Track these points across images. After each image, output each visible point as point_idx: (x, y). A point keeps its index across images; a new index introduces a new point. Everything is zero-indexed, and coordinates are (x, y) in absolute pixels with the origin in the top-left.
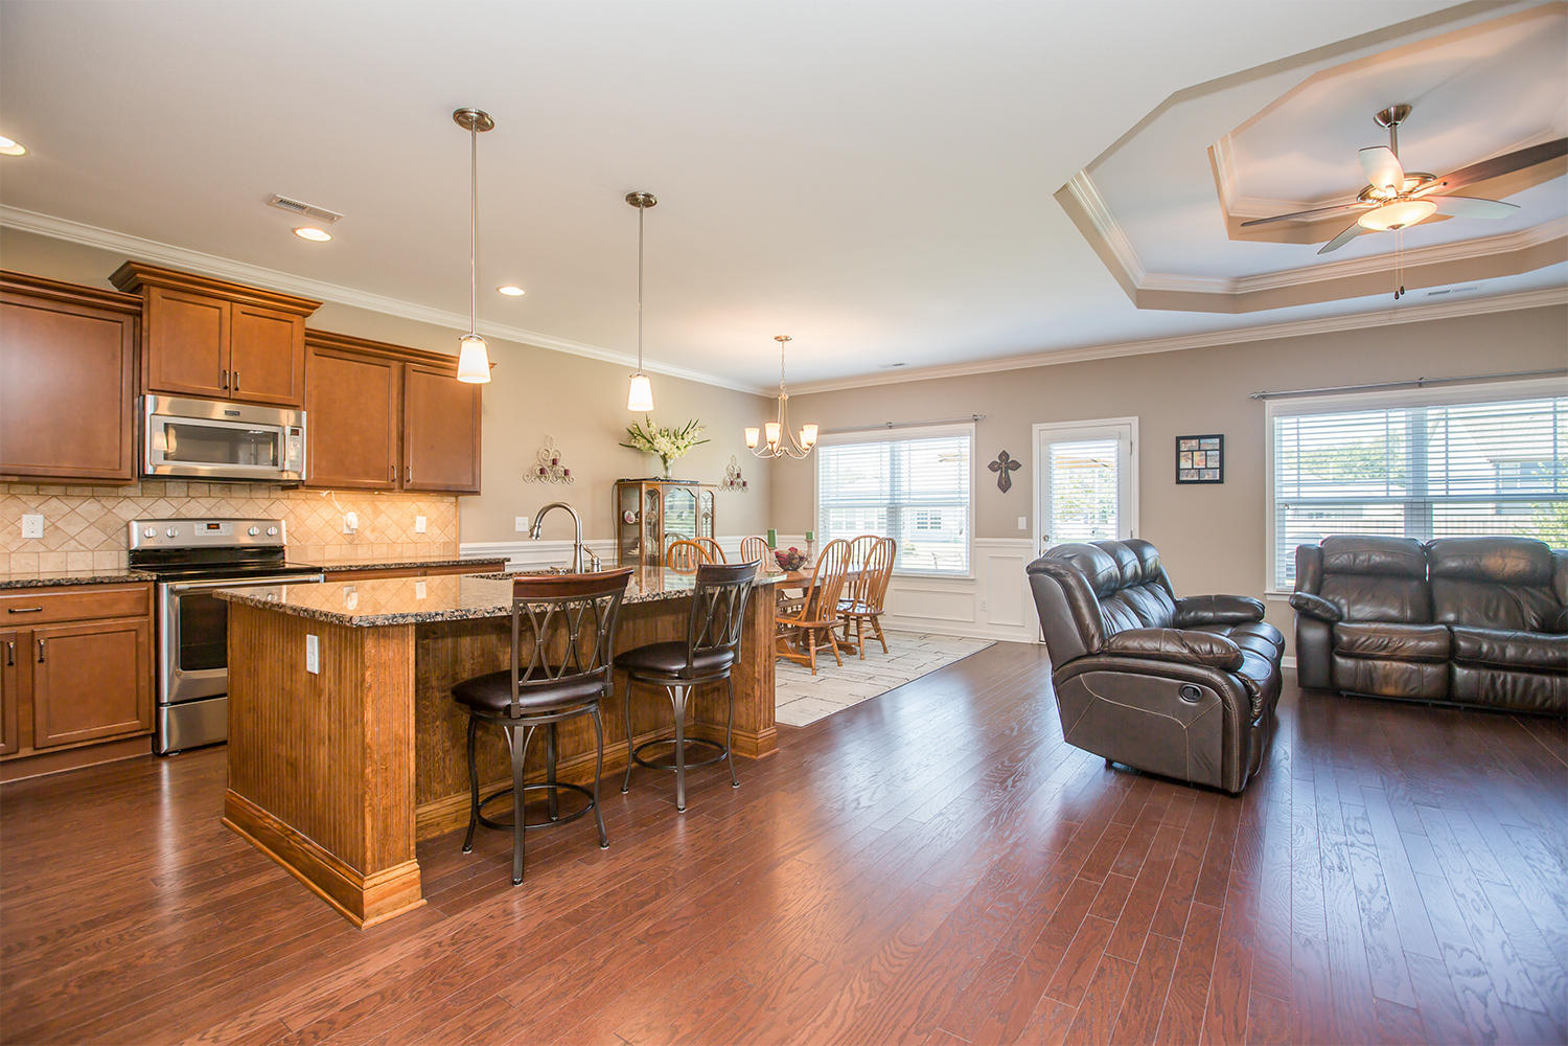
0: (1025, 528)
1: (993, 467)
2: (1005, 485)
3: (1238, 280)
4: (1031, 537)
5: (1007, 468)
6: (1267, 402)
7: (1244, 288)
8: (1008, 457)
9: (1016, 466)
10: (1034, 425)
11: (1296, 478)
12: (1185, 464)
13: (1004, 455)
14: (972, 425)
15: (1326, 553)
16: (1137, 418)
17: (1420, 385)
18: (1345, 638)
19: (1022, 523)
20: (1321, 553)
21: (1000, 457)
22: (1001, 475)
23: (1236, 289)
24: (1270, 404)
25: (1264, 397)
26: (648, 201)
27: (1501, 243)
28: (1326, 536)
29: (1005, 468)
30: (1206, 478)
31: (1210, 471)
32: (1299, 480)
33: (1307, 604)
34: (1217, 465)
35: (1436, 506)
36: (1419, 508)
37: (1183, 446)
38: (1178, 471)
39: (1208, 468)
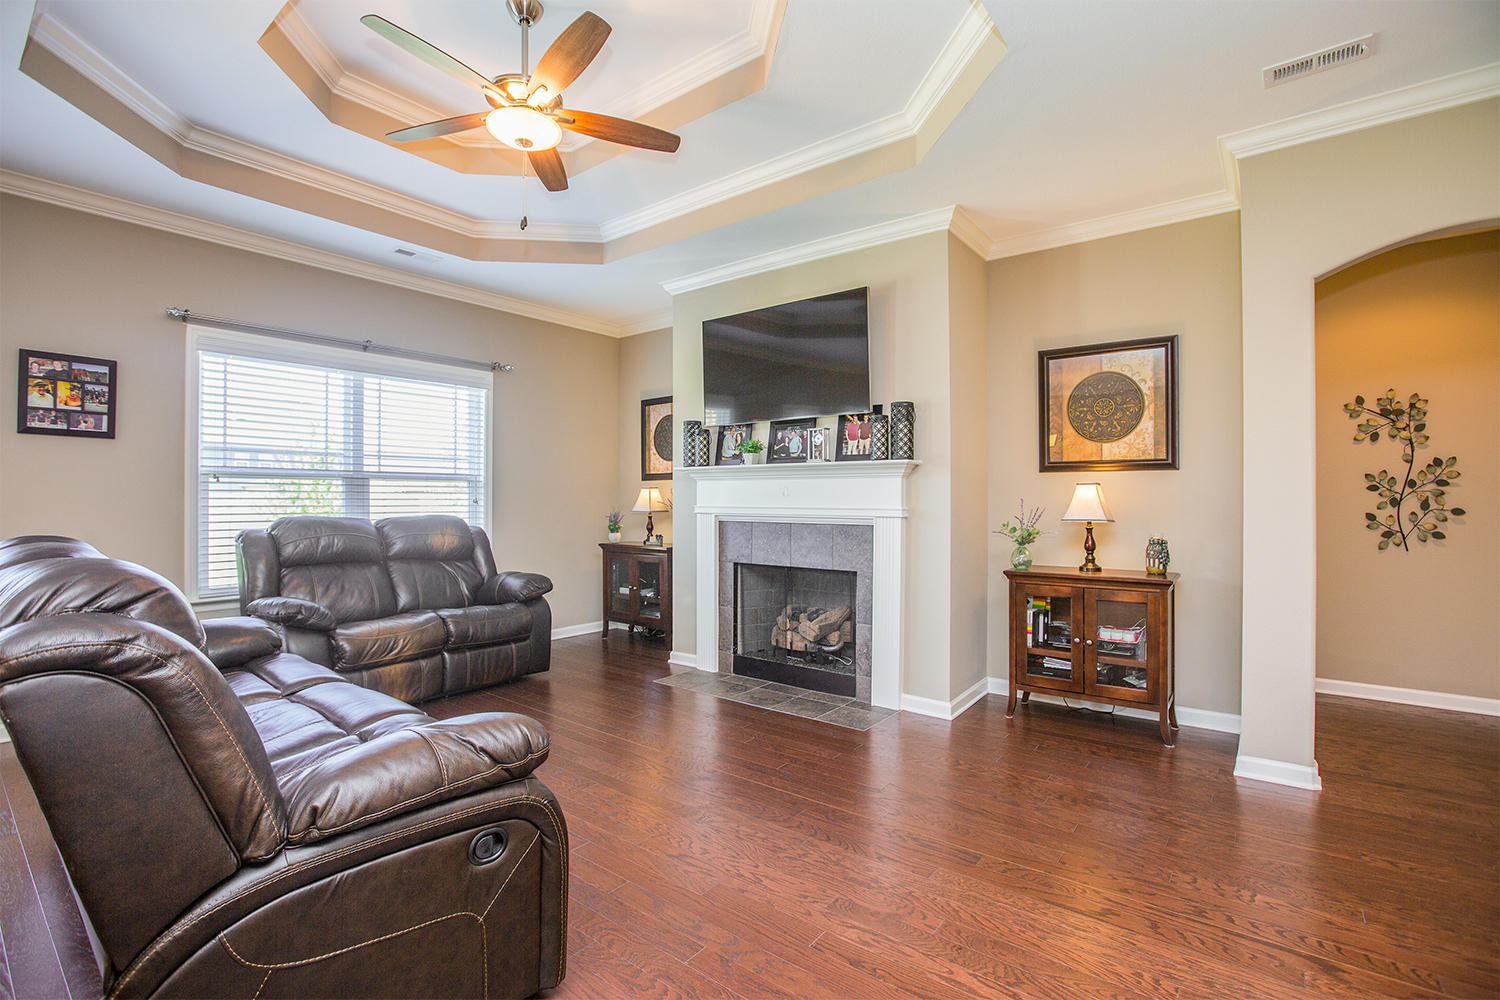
3: (193, 125)
6: (190, 327)
7: (196, 142)
11: (221, 439)
12: (35, 399)
15: (282, 541)
17: (365, 348)
18: (347, 646)
20: (274, 542)
23: (184, 137)
24: (193, 331)
25: (184, 319)
27: (440, 216)
28: (275, 519)
30: (83, 427)
31: (91, 420)
32: (225, 442)
33: (300, 612)
34: (104, 408)
35: (372, 482)
36: (357, 484)
37: (35, 368)
38: (23, 409)
39: (84, 412)
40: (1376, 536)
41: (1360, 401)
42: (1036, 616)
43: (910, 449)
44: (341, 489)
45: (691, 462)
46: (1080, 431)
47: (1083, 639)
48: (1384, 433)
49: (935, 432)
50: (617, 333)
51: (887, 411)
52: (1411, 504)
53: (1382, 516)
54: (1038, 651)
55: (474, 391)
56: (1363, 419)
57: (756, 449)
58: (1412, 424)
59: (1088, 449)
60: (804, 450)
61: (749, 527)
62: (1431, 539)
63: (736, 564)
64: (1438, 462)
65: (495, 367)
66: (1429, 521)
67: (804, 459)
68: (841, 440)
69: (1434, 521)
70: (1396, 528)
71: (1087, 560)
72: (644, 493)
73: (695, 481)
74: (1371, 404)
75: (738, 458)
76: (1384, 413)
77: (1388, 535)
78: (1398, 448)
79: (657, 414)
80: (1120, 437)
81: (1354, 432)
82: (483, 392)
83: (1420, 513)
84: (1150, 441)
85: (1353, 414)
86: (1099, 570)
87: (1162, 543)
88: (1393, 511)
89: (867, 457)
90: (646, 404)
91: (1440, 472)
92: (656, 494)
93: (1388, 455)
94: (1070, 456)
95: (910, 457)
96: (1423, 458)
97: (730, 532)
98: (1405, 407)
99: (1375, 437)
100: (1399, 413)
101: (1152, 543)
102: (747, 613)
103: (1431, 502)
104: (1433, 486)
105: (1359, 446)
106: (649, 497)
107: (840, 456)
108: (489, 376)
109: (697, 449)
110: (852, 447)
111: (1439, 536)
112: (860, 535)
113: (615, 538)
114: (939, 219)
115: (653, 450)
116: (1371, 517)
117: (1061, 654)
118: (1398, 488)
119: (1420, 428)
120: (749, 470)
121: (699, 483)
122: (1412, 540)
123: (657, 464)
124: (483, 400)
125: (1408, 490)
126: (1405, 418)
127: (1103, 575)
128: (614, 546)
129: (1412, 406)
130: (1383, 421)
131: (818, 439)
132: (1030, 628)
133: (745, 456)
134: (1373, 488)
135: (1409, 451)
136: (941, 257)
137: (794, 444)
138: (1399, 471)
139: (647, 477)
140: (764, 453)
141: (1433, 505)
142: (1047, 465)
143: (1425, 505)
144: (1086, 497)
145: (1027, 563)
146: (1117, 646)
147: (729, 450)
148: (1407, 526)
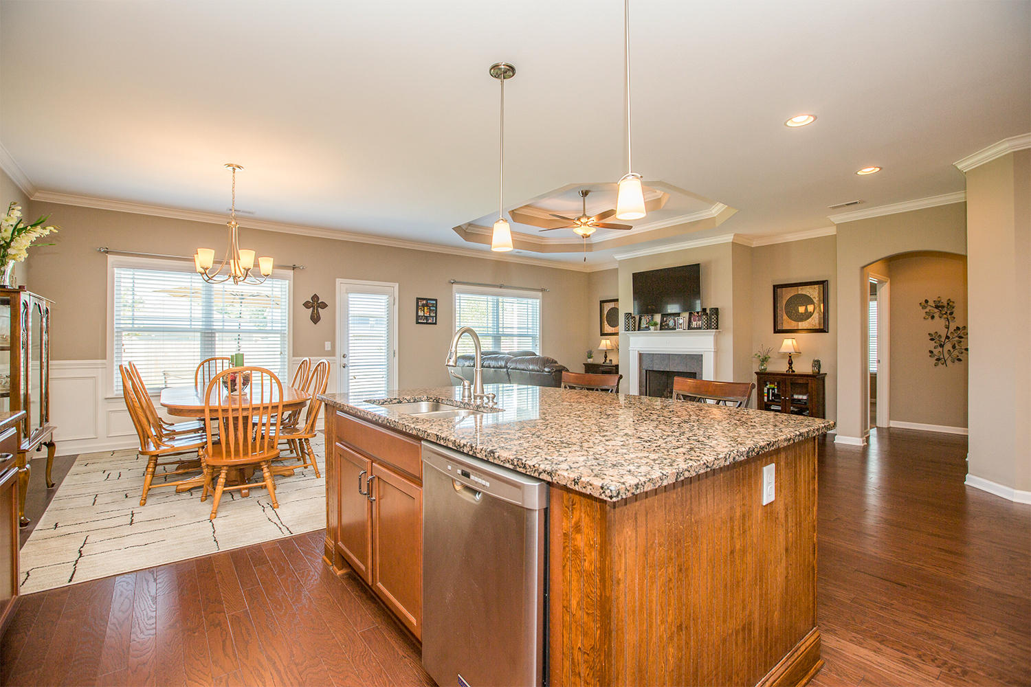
0: (329, 349)
1: (306, 305)
2: (315, 319)
4: (334, 355)
5: (318, 307)
6: (454, 285)
8: (318, 298)
9: (324, 306)
10: (337, 279)
12: (420, 313)
13: (315, 297)
14: (291, 272)
16: (397, 284)
17: (501, 287)
19: (328, 346)
21: (312, 298)
22: (313, 311)
24: (455, 287)
26: (511, 70)
27: (532, 239)
29: (316, 306)
30: (430, 321)
31: (432, 319)
34: (434, 315)
35: (502, 338)
36: (497, 338)
37: (420, 304)
38: (418, 317)
39: (430, 316)
40: (933, 361)
41: (926, 301)
42: (768, 389)
43: (717, 325)
44: (491, 341)
45: (627, 329)
46: (789, 317)
47: (785, 398)
48: (936, 316)
49: (727, 319)
50: (588, 270)
51: (708, 311)
52: (948, 346)
53: (936, 352)
54: (769, 403)
55: (535, 301)
56: (927, 310)
57: (655, 324)
58: (948, 312)
59: (793, 325)
60: (675, 325)
61: (652, 356)
62: (956, 361)
63: (646, 371)
64: (958, 328)
65: (542, 290)
66: (956, 353)
67: (675, 329)
68: (690, 322)
69: (958, 354)
70: (942, 357)
71: (789, 368)
72: (603, 342)
73: (629, 338)
74: (931, 303)
75: (647, 328)
76: (937, 307)
77: (938, 360)
78: (943, 322)
79: (608, 307)
80: (806, 320)
81: (924, 315)
82: (538, 301)
83: (952, 350)
84: (817, 321)
85: (924, 307)
86: (793, 371)
87: (818, 361)
88: (941, 349)
89: (700, 328)
90: (602, 302)
91: (960, 333)
92: (608, 342)
93: (938, 325)
94: (786, 327)
95: (717, 329)
96: (953, 326)
97: (644, 358)
98: (946, 305)
99: (933, 317)
100: (943, 307)
101: (815, 361)
102: (651, 391)
103: (956, 345)
104: (957, 338)
105: (926, 321)
106: (605, 343)
107: (690, 328)
108: (540, 294)
109: (631, 325)
110: (694, 324)
111: (960, 360)
112: (698, 359)
113: (590, 361)
114: (729, 238)
115: (606, 323)
116: (931, 352)
117: (778, 404)
118: (943, 339)
119: (951, 314)
120: (651, 333)
121: (631, 338)
122: (949, 362)
123: (608, 329)
124: (538, 304)
125: (947, 340)
126: (945, 309)
127: (796, 373)
128: (590, 364)
129: (948, 304)
130: (936, 310)
131: (681, 321)
132: (766, 394)
133: (651, 327)
134: (932, 340)
135: (947, 324)
136: (729, 252)
137: (671, 323)
138: (943, 332)
139: (603, 334)
140: (659, 326)
141: (957, 347)
142: (776, 331)
143: (954, 347)
144: (788, 343)
145: (765, 369)
146: (799, 400)
147: (644, 325)
148: (946, 356)
